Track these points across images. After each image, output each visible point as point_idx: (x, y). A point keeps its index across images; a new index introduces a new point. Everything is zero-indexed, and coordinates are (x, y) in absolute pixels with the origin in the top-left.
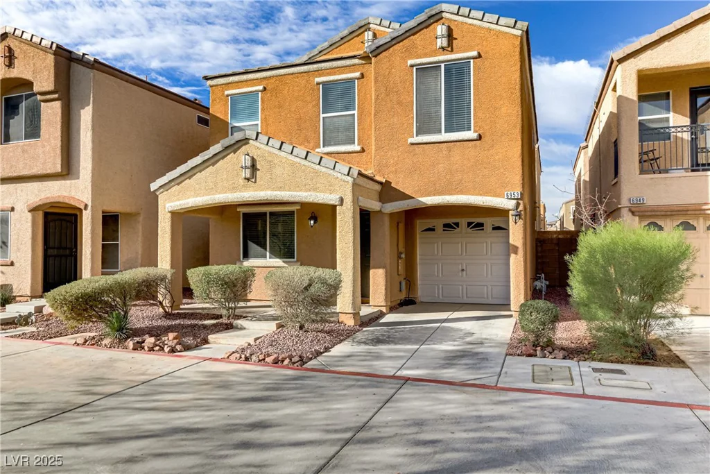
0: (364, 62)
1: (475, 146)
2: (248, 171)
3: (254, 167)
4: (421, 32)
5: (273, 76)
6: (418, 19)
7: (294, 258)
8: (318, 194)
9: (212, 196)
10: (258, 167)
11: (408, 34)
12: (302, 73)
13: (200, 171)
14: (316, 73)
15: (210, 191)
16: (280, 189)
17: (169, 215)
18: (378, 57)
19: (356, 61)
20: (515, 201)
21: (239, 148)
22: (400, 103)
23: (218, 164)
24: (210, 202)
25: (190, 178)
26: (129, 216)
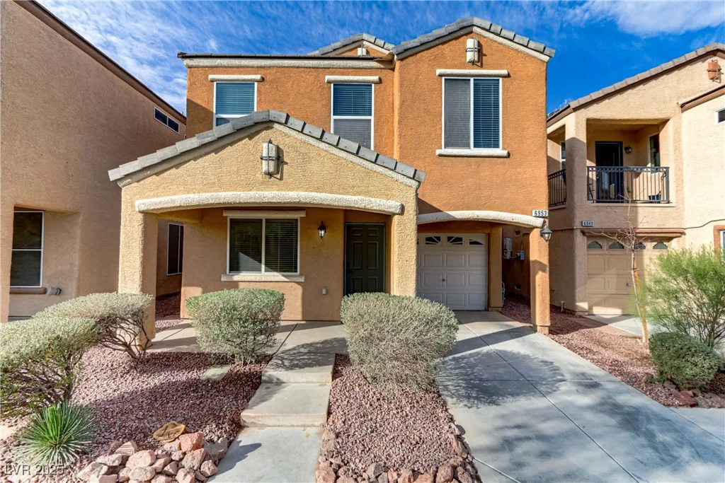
0: (382, 66)
1: (504, 163)
2: (272, 164)
3: (279, 160)
4: (450, 43)
5: (274, 67)
6: (449, 28)
7: (296, 272)
8: (373, 199)
9: (215, 194)
10: (286, 159)
11: (437, 42)
12: (310, 68)
13: (195, 159)
14: (327, 70)
15: (209, 187)
16: (318, 190)
17: (141, 216)
18: (405, 61)
19: (374, 64)
20: (542, 220)
21: (258, 132)
22: (427, 112)
23: (224, 151)
24: (211, 202)
25: (177, 166)
26: (59, 215)
